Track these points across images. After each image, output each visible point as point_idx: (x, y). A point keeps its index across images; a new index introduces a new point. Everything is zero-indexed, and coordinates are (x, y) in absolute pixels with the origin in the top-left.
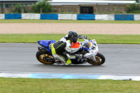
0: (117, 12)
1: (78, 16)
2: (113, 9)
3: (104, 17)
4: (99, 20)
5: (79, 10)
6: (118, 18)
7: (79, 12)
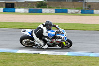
0: (30, 7)
1: (4, 10)
2: (28, 5)
3: (22, 10)
4: (18, 12)
5: (4, 5)
6: (31, 11)
7: (5, 7)
